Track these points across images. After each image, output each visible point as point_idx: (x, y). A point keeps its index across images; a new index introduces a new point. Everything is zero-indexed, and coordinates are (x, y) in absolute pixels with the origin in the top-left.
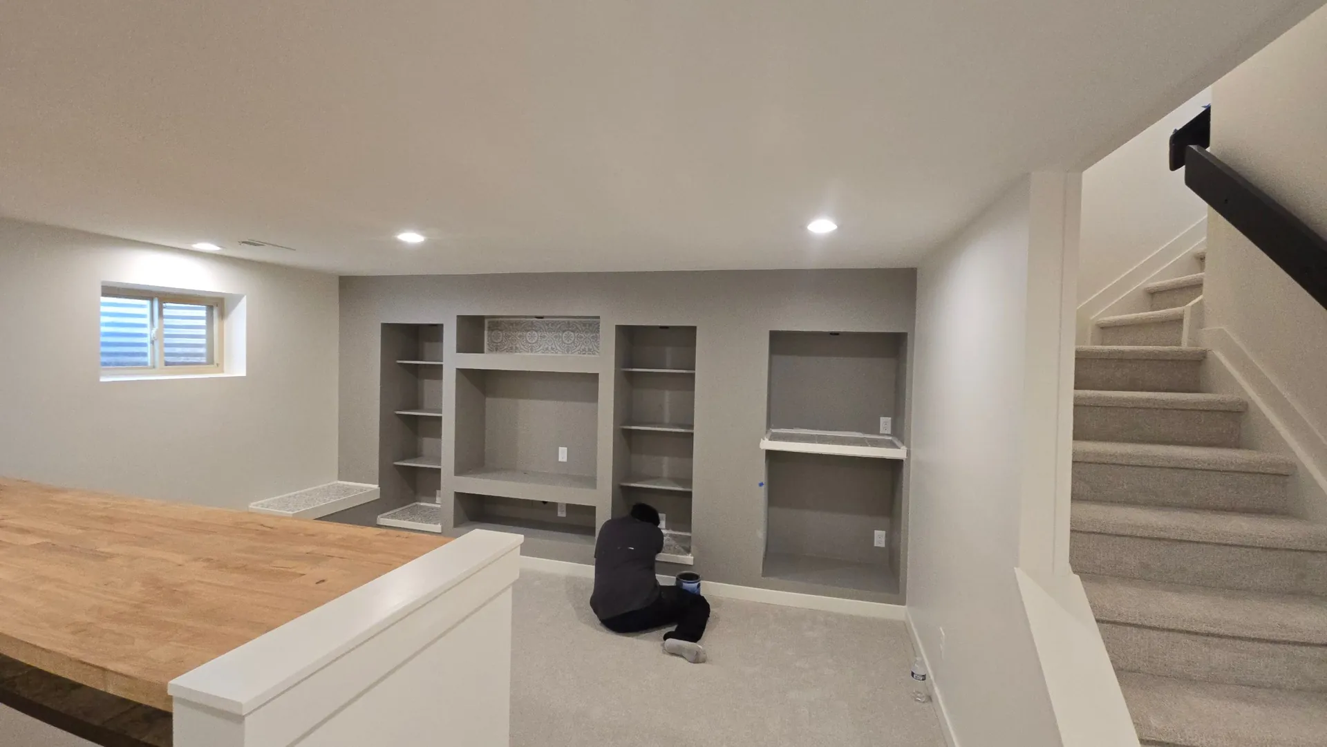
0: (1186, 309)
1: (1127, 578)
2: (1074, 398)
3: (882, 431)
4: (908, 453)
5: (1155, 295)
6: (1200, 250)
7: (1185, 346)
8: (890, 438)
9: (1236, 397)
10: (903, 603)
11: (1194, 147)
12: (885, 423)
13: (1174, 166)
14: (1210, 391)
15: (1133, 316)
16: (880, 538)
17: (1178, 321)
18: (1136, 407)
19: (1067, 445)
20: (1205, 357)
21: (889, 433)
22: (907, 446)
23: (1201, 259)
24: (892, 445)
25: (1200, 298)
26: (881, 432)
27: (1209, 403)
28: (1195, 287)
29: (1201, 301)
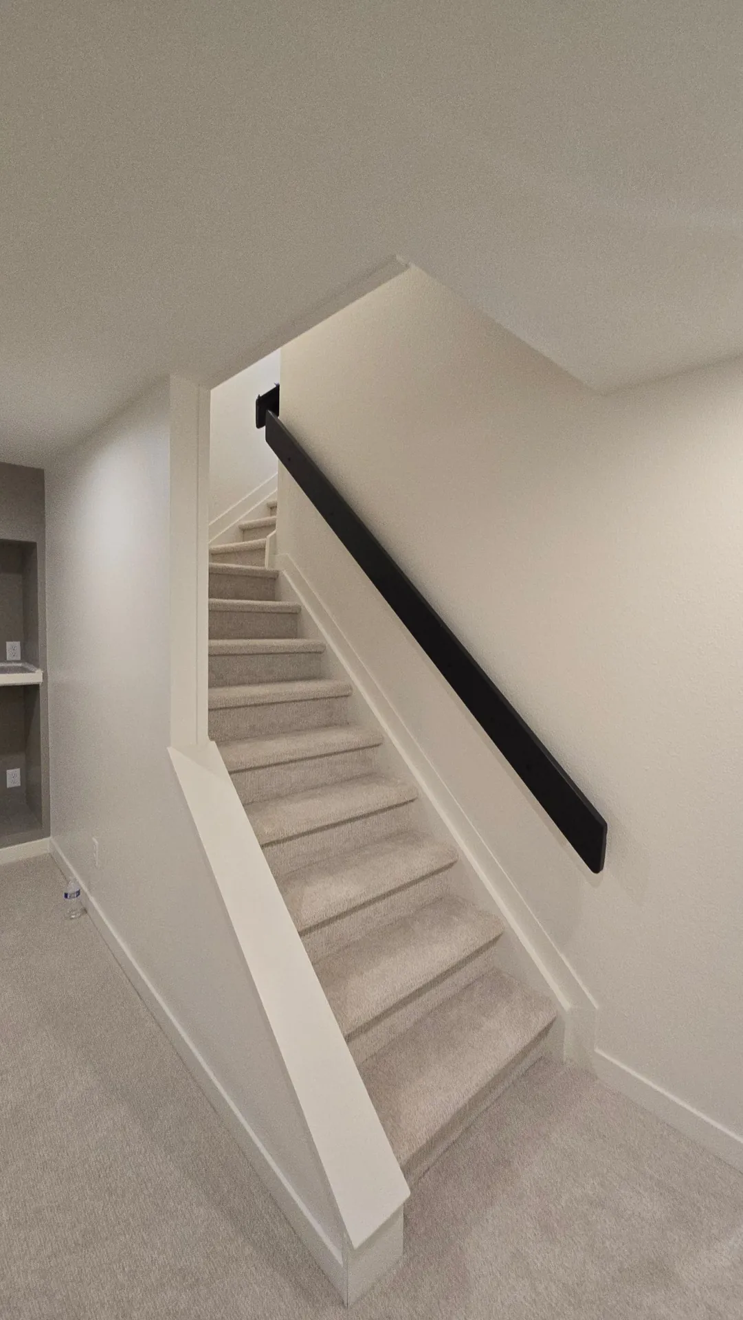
0: (267, 540)
1: (242, 739)
2: (209, 605)
3: (9, 657)
4: (45, 676)
5: (246, 531)
6: (271, 501)
7: (267, 567)
8: (20, 665)
9: (296, 603)
10: (48, 835)
11: (270, 412)
12: (13, 649)
13: (259, 425)
14: (280, 600)
15: (233, 545)
16: (13, 778)
17: (261, 549)
18: (242, 611)
19: (205, 642)
20: (278, 576)
21: (19, 658)
22: (44, 669)
23: (272, 508)
24: (23, 670)
25: (274, 532)
26: (8, 659)
27: (281, 607)
28: (271, 526)
29: (275, 534)
